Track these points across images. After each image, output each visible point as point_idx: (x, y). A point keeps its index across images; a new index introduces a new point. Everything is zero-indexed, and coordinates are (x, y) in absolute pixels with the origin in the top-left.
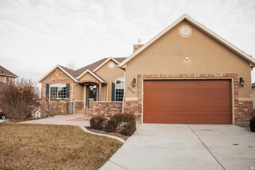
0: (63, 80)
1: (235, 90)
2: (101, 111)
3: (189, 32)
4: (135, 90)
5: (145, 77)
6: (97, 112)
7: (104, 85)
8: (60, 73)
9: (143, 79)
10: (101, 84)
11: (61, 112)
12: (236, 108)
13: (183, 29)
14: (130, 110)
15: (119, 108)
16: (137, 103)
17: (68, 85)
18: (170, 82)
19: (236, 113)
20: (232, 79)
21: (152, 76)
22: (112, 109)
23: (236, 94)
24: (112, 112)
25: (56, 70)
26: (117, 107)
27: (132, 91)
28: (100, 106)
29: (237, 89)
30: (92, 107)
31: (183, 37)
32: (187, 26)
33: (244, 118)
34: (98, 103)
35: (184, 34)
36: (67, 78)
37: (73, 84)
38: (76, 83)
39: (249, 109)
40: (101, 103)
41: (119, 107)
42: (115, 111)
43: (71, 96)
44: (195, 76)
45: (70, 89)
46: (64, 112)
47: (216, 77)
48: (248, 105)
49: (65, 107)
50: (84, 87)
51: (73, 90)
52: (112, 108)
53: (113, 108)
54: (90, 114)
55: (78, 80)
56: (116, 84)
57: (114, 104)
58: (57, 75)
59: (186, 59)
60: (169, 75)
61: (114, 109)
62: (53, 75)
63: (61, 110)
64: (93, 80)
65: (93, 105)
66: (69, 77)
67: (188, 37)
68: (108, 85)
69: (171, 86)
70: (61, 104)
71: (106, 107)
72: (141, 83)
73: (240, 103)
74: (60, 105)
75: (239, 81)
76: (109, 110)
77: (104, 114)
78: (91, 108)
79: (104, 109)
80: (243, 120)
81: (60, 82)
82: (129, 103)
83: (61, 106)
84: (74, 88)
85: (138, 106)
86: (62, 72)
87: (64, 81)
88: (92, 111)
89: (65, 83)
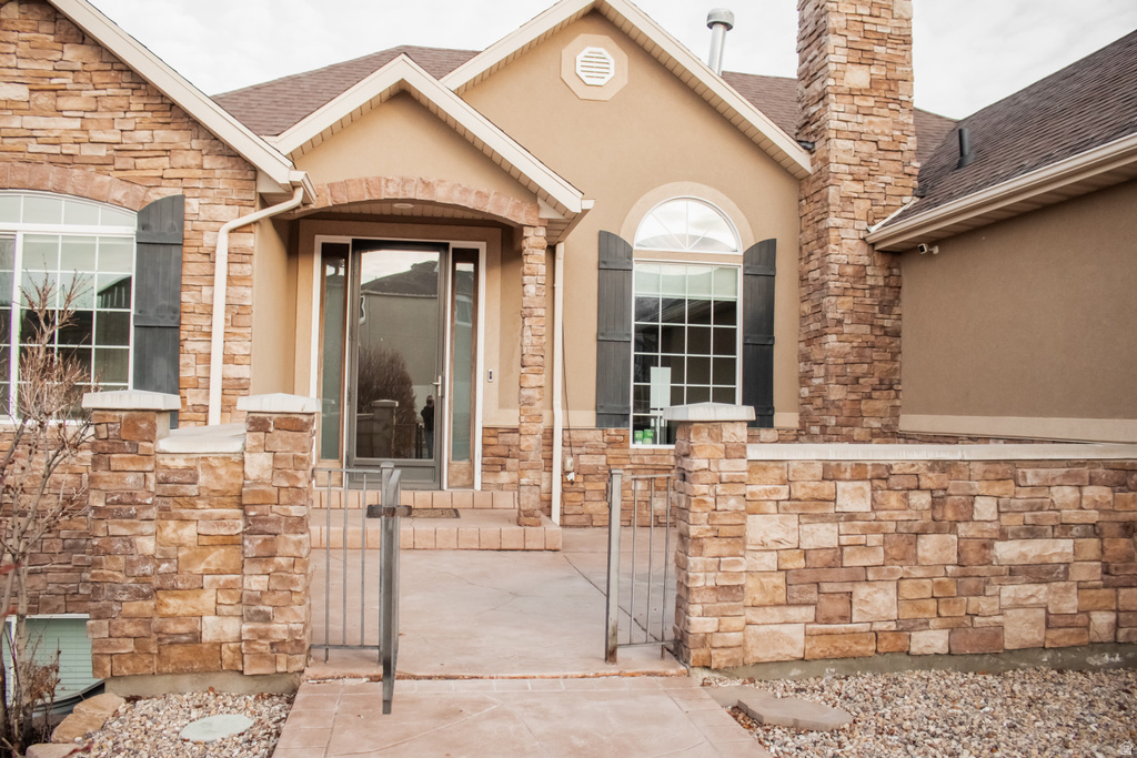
0: (87, 151)
2: (861, 591)
6: (809, 612)
11: (173, 640)
15: (1094, 530)
17: (163, 222)
22: (1006, 551)
24: (1009, 592)
26: (1071, 515)
28: (851, 517)
30: (739, 537)
34: (826, 465)
36: (143, 135)
37: (222, 211)
40: (859, 471)
41: (1093, 516)
42: (1039, 573)
45: (190, 269)
49: (252, 545)
50: (304, 266)
51: (231, 280)
52: (1003, 536)
53: (1017, 536)
56: (635, 247)
61: (1033, 549)
63: (174, 604)
65: (753, 507)
66: (175, 116)
68: (559, 249)
70: (174, 495)
71: (938, 527)
74: (165, 513)
76: (973, 571)
77: (904, 628)
78: (713, 548)
79: (908, 555)
83: (189, 532)
84: (238, 256)
87: (102, 165)
88: (731, 591)
89: (118, 195)
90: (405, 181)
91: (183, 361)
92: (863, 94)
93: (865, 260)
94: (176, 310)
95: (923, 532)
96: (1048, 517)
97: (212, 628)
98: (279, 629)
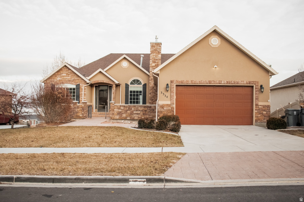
0: (71, 80)
1: (256, 95)
2: (123, 114)
3: (218, 42)
4: (168, 94)
5: (177, 82)
6: (119, 116)
7: (118, 86)
8: (68, 72)
9: (175, 84)
10: (115, 85)
11: (78, 116)
12: (257, 111)
13: (213, 39)
14: (163, 113)
15: (142, 111)
16: (170, 106)
17: (78, 86)
18: (200, 87)
19: (257, 115)
20: (254, 86)
21: (184, 82)
22: (134, 112)
23: (257, 99)
24: (135, 115)
25: (63, 68)
26: (140, 110)
27: (165, 95)
28: (122, 109)
29: (258, 94)
30: (114, 110)
31: (213, 46)
32: (217, 36)
33: (262, 119)
34: (120, 106)
35: (213, 44)
36: (76, 78)
37: (83, 85)
38: (87, 84)
39: (267, 112)
40: (123, 106)
41: (142, 110)
42: (137, 114)
43: (82, 98)
44: (223, 82)
45: (80, 90)
46: (81, 115)
47: (240, 83)
48: (266, 108)
49: (83, 110)
50: (93, 88)
51: (84, 91)
52: (134, 111)
54: (111, 117)
55: (89, 80)
56: (130, 85)
57: (136, 107)
58: (64, 75)
59: (215, 67)
60: (200, 81)
61: (137, 112)
62: (59, 74)
63: (78, 114)
64: (106, 81)
65: (115, 108)
66: (79, 76)
67: (217, 47)
68: (121, 86)
69: (201, 91)
70: (78, 107)
71: (129, 110)
72: (174, 88)
73: (260, 107)
75: (260, 87)
76: (132, 113)
77: (126, 117)
78: (112, 111)
79: (127, 112)
80: (262, 122)
81: (68, 82)
82: (162, 107)
83: (79, 110)
84: (85, 89)
85: (170, 109)
86: (70, 71)
87: (73, 81)
88: (113, 114)
89: (74, 84)
90: (101, 81)
91: (80, 99)
92: (154, 66)
93: (154, 86)
94: (79, 94)
95: (127, 110)
96: (138, 110)
97: (80, 115)
98: (84, 115)
